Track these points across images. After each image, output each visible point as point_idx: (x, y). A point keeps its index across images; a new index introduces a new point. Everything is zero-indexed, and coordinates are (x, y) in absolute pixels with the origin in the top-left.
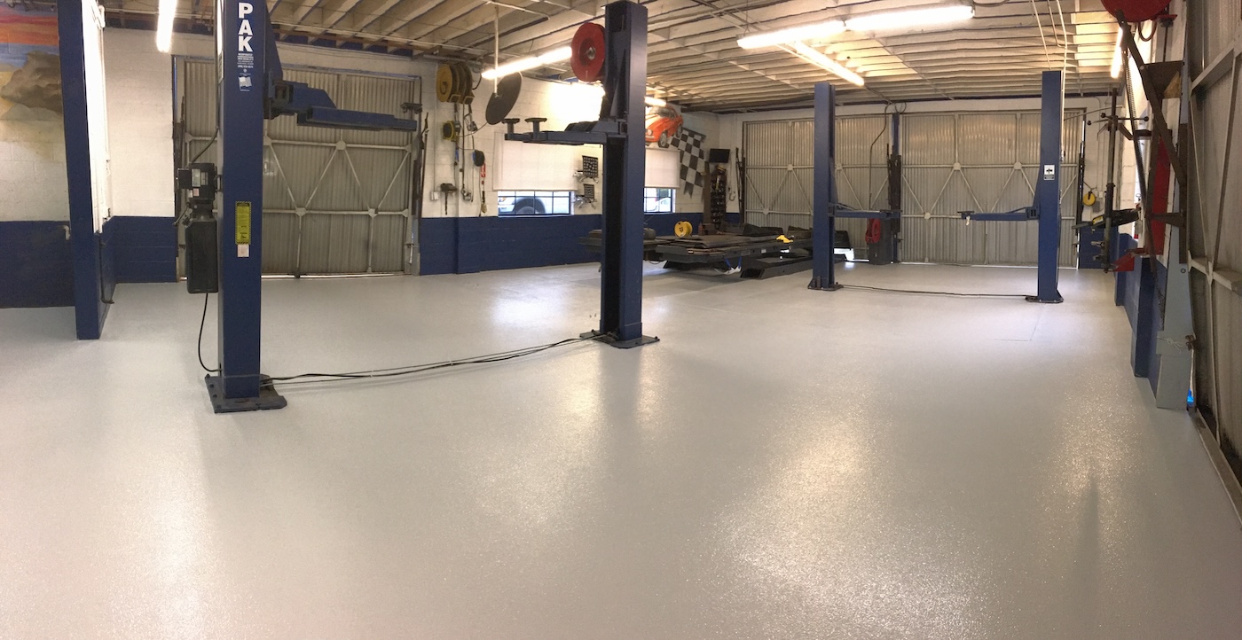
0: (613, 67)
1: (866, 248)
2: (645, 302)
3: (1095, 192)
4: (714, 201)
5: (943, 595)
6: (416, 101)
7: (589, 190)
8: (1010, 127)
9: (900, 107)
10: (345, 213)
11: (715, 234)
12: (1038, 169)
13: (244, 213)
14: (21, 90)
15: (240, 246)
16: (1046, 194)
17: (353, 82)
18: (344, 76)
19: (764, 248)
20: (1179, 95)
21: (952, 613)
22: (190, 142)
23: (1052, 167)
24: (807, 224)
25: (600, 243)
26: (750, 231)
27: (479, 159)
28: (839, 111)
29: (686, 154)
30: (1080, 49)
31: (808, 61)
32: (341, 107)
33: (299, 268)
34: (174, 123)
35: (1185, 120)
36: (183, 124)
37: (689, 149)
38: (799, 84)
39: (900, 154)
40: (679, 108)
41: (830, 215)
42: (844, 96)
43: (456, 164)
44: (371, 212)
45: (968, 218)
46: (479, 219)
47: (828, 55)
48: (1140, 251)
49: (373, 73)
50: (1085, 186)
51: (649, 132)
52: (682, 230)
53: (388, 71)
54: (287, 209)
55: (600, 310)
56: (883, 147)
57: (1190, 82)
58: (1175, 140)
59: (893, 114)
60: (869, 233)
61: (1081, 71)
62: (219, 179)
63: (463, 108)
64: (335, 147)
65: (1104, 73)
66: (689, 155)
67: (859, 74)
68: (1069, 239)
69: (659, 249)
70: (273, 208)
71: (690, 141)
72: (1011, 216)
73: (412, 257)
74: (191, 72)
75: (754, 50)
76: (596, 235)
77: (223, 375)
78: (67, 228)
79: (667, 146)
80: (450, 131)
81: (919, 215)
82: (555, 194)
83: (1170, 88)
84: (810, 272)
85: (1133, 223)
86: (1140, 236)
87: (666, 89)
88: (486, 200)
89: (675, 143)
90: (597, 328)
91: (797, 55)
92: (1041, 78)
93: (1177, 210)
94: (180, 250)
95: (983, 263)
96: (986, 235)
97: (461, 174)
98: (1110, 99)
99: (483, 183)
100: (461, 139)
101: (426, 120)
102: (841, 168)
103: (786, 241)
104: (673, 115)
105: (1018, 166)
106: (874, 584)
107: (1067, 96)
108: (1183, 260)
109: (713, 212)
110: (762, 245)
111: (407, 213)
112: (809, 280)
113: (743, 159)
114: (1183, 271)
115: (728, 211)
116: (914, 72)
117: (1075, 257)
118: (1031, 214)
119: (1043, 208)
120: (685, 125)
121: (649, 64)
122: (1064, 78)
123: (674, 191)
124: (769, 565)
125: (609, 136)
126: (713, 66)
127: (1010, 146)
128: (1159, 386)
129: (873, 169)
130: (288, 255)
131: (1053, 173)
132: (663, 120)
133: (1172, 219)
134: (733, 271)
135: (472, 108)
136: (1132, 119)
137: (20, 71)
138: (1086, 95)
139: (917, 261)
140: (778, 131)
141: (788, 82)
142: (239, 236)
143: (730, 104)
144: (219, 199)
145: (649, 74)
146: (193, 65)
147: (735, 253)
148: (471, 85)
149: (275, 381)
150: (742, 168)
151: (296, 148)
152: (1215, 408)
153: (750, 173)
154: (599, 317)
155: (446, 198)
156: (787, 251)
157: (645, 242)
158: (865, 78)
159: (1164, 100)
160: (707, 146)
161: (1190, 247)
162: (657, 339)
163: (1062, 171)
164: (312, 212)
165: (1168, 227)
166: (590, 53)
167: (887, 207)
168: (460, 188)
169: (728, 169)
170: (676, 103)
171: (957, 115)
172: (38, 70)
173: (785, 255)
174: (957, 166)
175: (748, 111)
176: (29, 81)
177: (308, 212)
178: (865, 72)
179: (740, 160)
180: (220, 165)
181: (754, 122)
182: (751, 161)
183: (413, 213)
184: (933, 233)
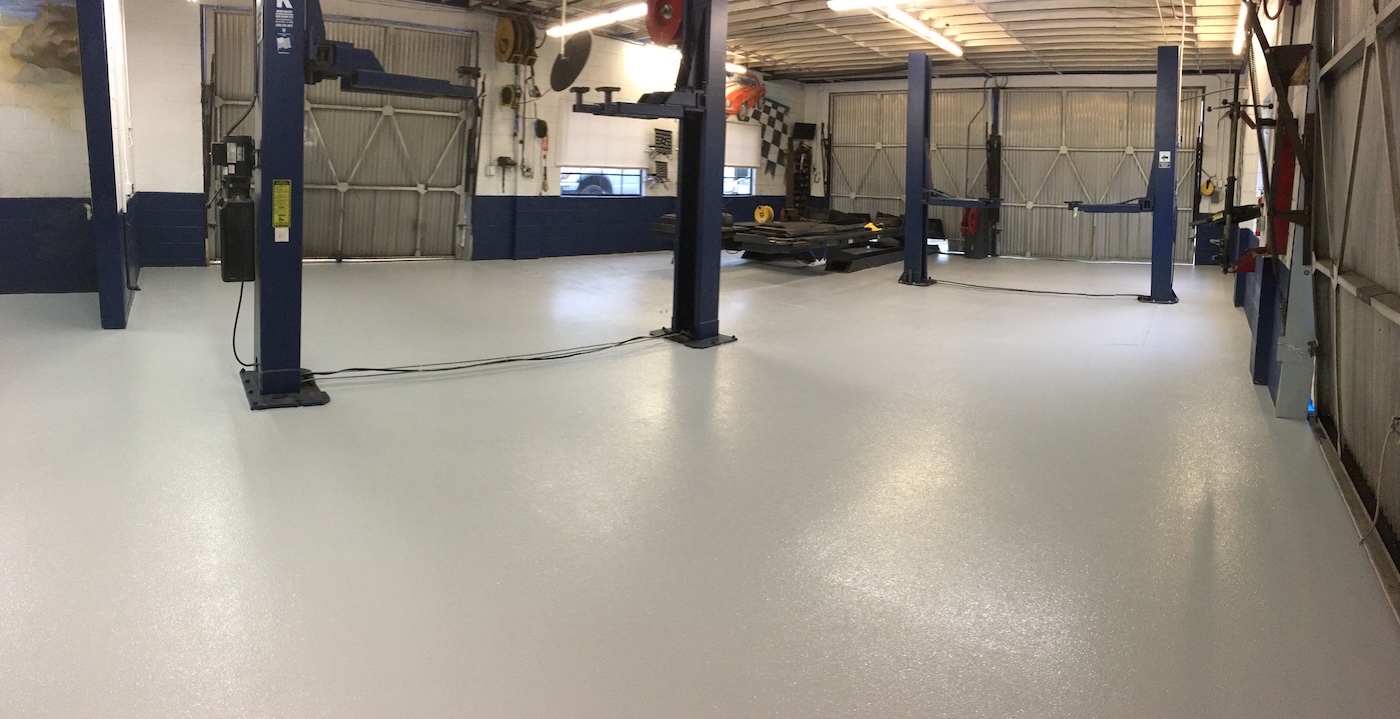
0: (690, 30)
1: (961, 239)
2: (722, 296)
3: (1214, 180)
4: (797, 182)
5: (1049, 614)
6: (473, 65)
7: (662, 166)
8: (1119, 106)
9: (1001, 81)
10: (392, 188)
11: (799, 220)
12: (1152, 154)
13: (282, 193)
14: (33, 48)
15: (277, 230)
16: (1161, 182)
17: (403, 35)
18: (392, 29)
19: (851, 238)
20: (1307, 82)
21: (1059, 632)
22: (221, 107)
23: (1168, 154)
24: (897, 210)
25: (673, 229)
26: (836, 218)
27: (541, 129)
28: (936, 84)
29: (768, 128)
30: (1199, 22)
31: (900, 26)
32: (389, 70)
33: (341, 251)
34: (203, 85)
35: (1312, 110)
36: (213, 86)
37: (771, 122)
38: (890, 53)
39: (1001, 133)
40: (763, 75)
41: (924, 201)
42: (942, 68)
43: (515, 135)
44: (421, 188)
45: (1076, 209)
46: (539, 199)
47: (924, 21)
48: (1262, 251)
49: (425, 26)
50: (1203, 173)
51: (728, 102)
52: (763, 215)
53: (442, 25)
54: (327, 184)
55: (671, 305)
56: (982, 125)
57: (1318, 69)
58: (1301, 131)
59: (993, 89)
60: (965, 223)
61: (1200, 46)
62: (256, 154)
63: (525, 70)
64: (381, 112)
65: (1225, 49)
66: (772, 129)
67: (957, 43)
68: (1186, 233)
69: (737, 237)
70: (312, 183)
71: (773, 113)
72: (1123, 208)
73: (464, 239)
74: (222, 25)
75: (844, 12)
76: (670, 221)
77: (260, 370)
78: (88, 206)
79: (747, 119)
80: (509, 96)
81: (1021, 205)
82: (626, 172)
83: (1297, 73)
84: (901, 264)
85: (1255, 220)
86: (1262, 233)
87: (746, 54)
88: (548, 177)
89: (756, 116)
90: (668, 325)
91: (888, 20)
92: (1156, 53)
93: (1301, 208)
94: (210, 230)
95: (1090, 259)
96: (1094, 227)
97: (520, 145)
98: (1232, 77)
99: (545, 157)
100: (522, 106)
101: (483, 83)
102: (935, 149)
103: (875, 229)
104: (753, 84)
105: (1130, 150)
106: (977, 603)
107: (1185, 72)
108: (1307, 261)
109: (796, 195)
110: (850, 234)
111: (459, 190)
112: (900, 273)
113: (830, 135)
114: (1307, 273)
115: (812, 194)
116: (1017, 42)
117: (1191, 252)
118: (1144, 205)
119: (1158, 199)
120: (767, 95)
121: (730, 25)
122: (1181, 53)
123: (754, 170)
124: (864, 586)
125: (687, 109)
126: (799, 28)
127: (1121, 128)
128: (1278, 395)
129: (970, 151)
130: (328, 235)
131: (1168, 160)
132: (742, 90)
133: (1298, 217)
134: (817, 263)
135: (535, 70)
136: (1256, 106)
137: (31, 26)
138: (1206, 72)
139: (1017, 255)
140: (867, 104)
141: (877, 50)
142: (276, 218)
143: (816, 73)
144: (257, 176)
145: (730, 36)
146: (225, 16)
147: (821, 243)
148: (534, 43)
149: (316, 376)
150: (828, 145)
151: (338, 113)
152: (1336, 418)
153: (837, 152)
154: (670, 313)
155: (504, 174)
156: (875, 240)
157: (724, 228)
158: (964, 48)
159: (1290, 87)
160: (790, 120)
161: (1314, 247)
162: (734, 339)
163: (1178, 157)
164: (356, 187)
165: (1292, 226)
166: (666, 11)
167: (986, 195)
168: (519, 163)
169: (814, 147)
170: (758, 69)
171: (1064, 91)
172: (52, 24)
173: (873, 245)
174: (1064, 150)
175: (836, 81)
176: (43, 38)
177: (350, 187)
178: (964, 42)
179: (826, 137)
180: (258, 138)
181: (840, 94)
182: (837, 138)
183: (467, 190)
184: (1036, 225)
